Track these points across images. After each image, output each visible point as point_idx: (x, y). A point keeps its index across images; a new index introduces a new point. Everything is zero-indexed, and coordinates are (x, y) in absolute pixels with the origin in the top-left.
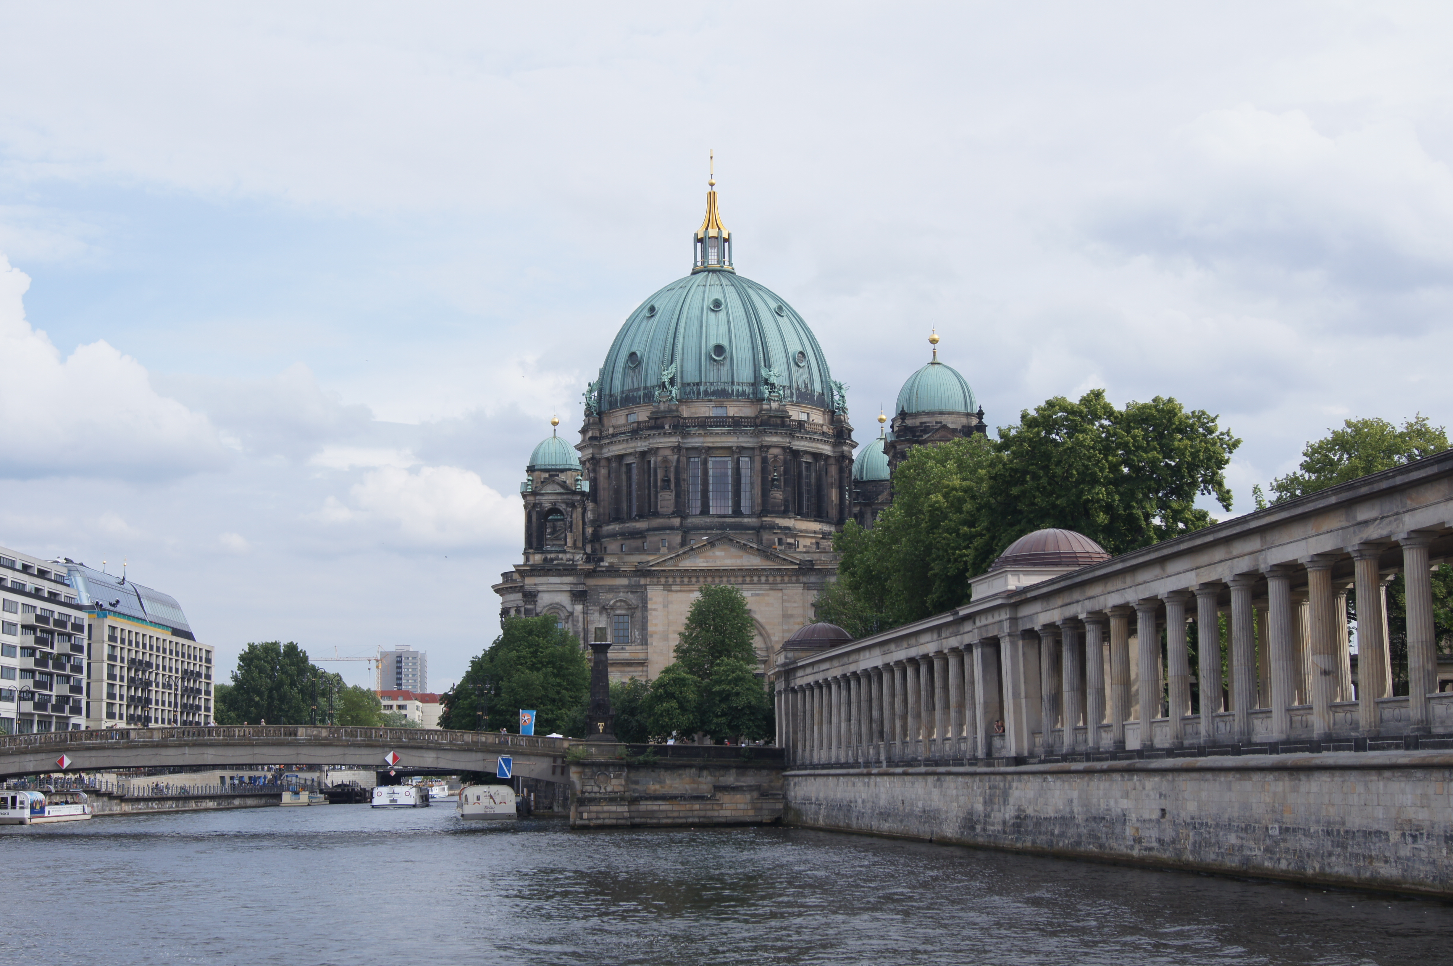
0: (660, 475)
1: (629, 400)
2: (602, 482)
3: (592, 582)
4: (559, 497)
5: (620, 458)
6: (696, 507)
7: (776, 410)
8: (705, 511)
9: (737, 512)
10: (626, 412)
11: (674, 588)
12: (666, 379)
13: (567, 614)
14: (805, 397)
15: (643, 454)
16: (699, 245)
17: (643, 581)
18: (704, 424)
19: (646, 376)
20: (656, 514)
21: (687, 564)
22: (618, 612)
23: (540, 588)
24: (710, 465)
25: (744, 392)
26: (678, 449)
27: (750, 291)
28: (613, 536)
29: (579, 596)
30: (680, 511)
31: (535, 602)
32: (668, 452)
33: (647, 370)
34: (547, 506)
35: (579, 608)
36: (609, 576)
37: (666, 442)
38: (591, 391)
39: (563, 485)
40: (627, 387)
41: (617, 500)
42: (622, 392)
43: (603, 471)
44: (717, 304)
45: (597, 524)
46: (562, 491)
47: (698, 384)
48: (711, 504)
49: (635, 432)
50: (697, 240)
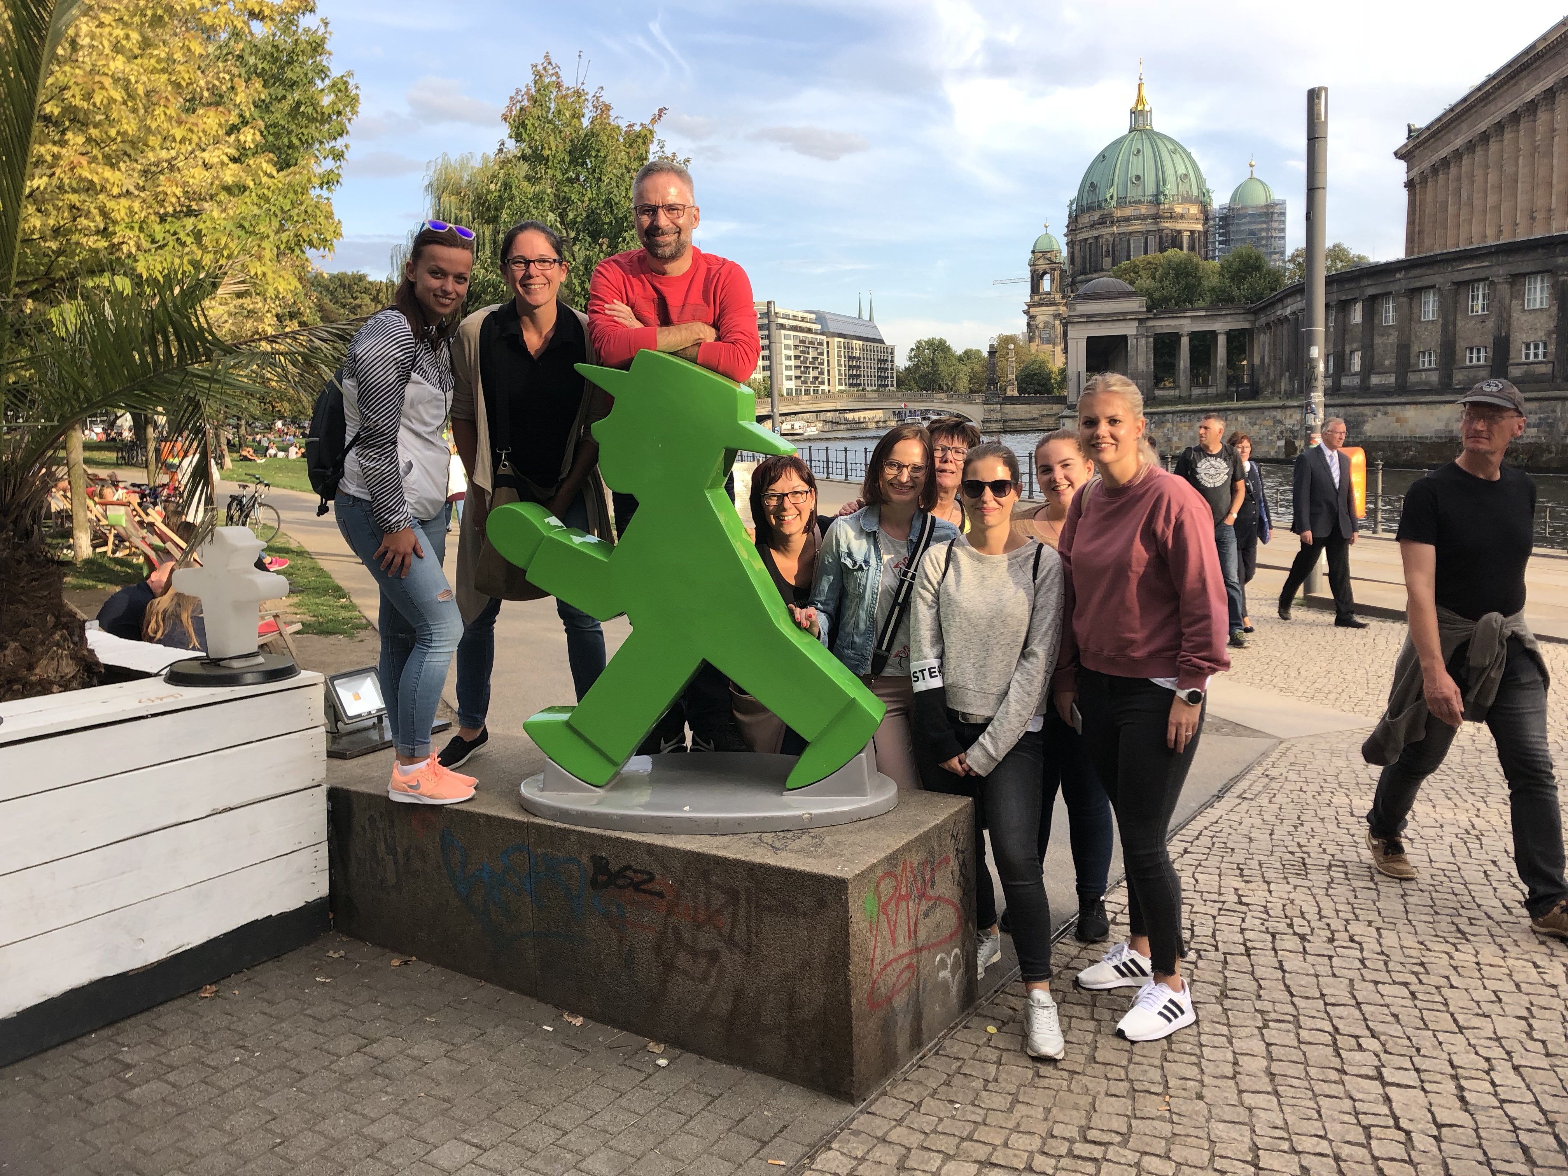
0: (1105, 248)
1: (1090, 209)
2: (1077, 254)
4: (1047, 266)
5: (1085, 240)
6: (1124, 258)
7: (1168, 209)
8: (1128, 259)
10: (1089, 215)
12: (1108, 196)
13: (1051, 326)
14: (1187, 199)
15: (1097, 238)
16: (1132, 116)
18: (1127, 219)
19: (1099, 194)
20: (1102, 270)
23: (1037, 313)
24: (1131, 242)
25: (1150, 200)
26: (1114, 234)
27: (1158, 141)
28: (1081, 282)
29: (1057, 317)
31: (1035, 321)
32: (1108, 236)
33: (1099, 191)
34: (1041, 271)
35: (1057, 322)
37: (1107, 231)
38: (1071, 204)
39: (1049, 259)
40: (1090, 202)
41: (1084, 263)
42: (1087, 204)
43: (1077, 248)
44: (1139, 151)
45: (1073, 276)
46: (1048, 262)
47: (1125, 198)
49: (1092, 226)
50: (1132, 112)
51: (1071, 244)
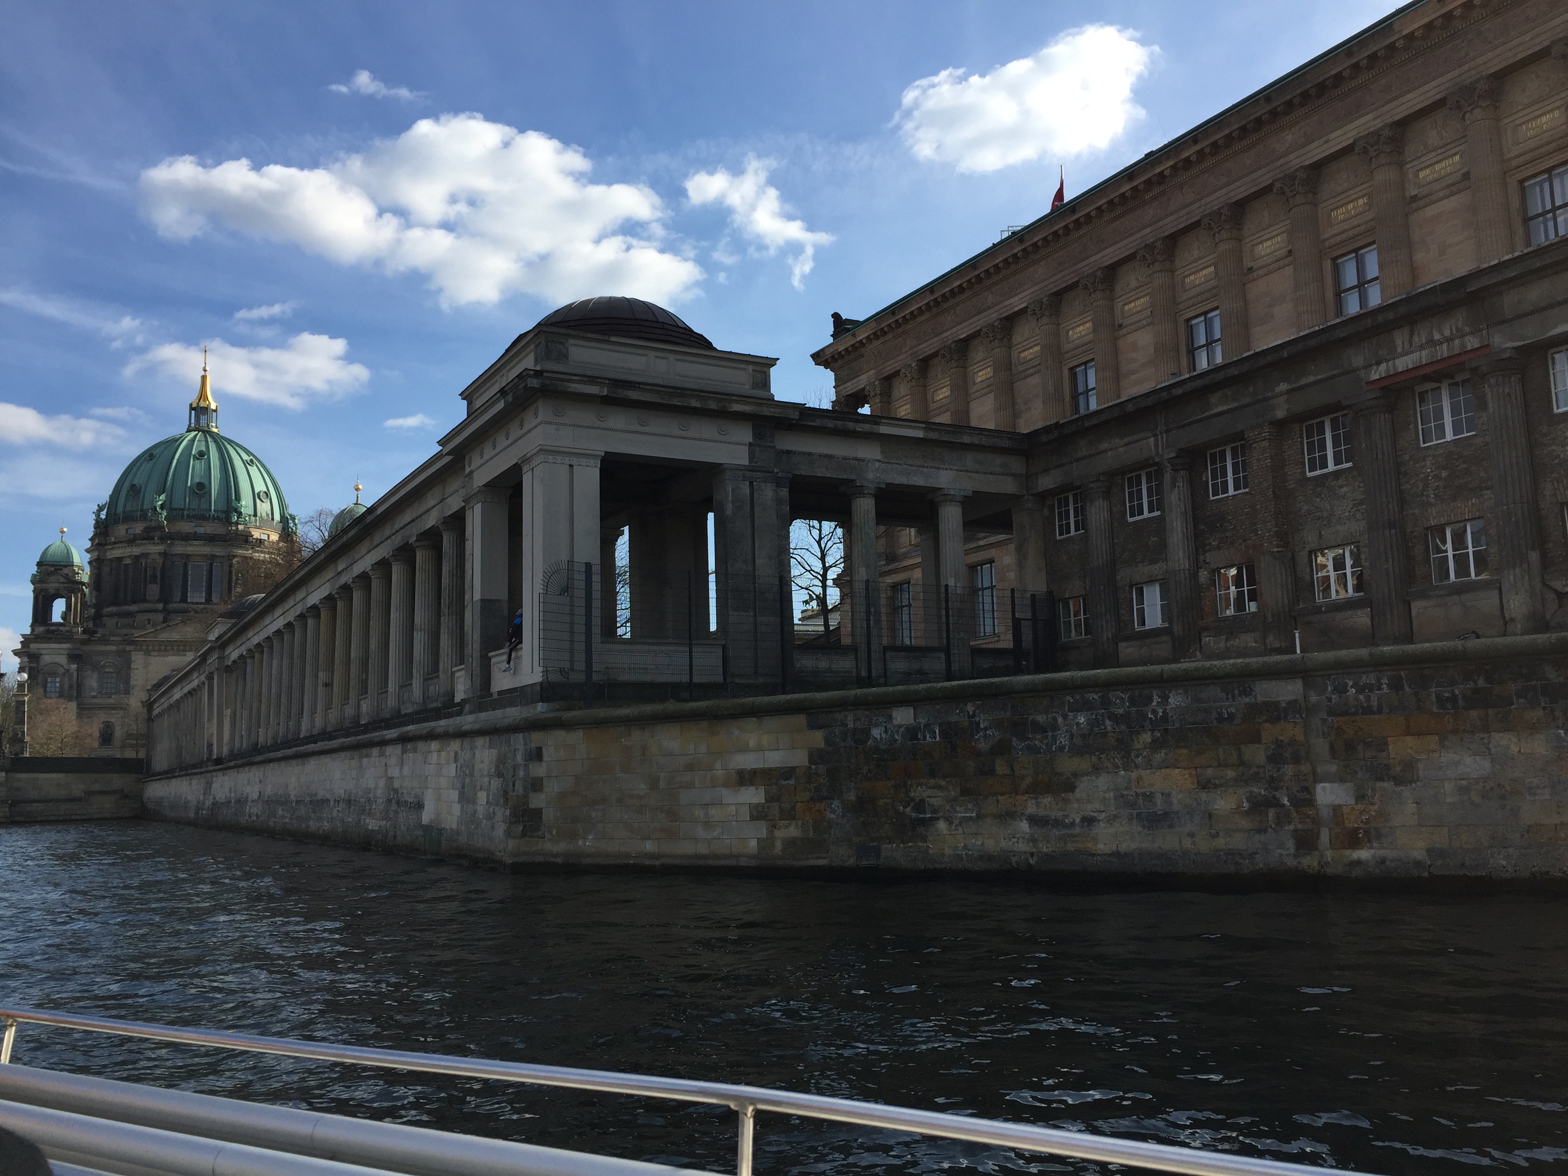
0: (149, 572)
1: (129, 518)
2: (105, 576)
3: (87, 648)
4: (61, 585)
5: (120, 559)
6: (178, 596)
7: (242, 531)
8: (184, 599)
9: (209, 600)
10: (126, 527)
11: (153, 653)
13: (63, 671)
14: (264, 524)
15: (137, 558)
16: (193, 412)
17: (128, 648)
18: (187, 538)
19: (143, 501)
20: (145, 601)
21: (164, 636)
22: (107, 670)
23: (42, 652)
24: (190, 567)
25: (218, 516)
26: (165, 554)
27: (229, 447)
28: (112, 615)
29: (73, 657)
30: (165, 598)
31: (38, 662)
32: (157, 557)
33: (144, 497)
34: (52, 591)
35: (74, 667)
36: (101, 644)
37: (155, 549)
38: (100, 510)
39: (64, 577)
40: (128, 508)
41: (116, 590)
42: (124, 512)
43: (106, 569)
44: (202, 455)
45: (99, 606)
46: (63, 580)
47: (183, 510)
48: (189, 594)
49: (132, 541)
50: (192, 408)
51: (96, 564)
